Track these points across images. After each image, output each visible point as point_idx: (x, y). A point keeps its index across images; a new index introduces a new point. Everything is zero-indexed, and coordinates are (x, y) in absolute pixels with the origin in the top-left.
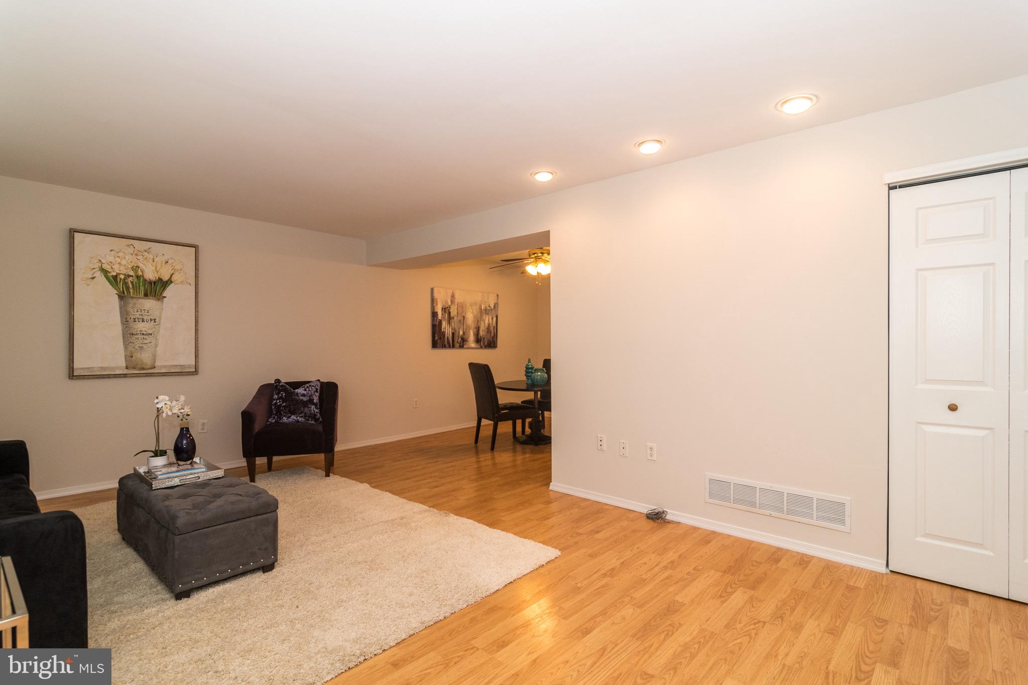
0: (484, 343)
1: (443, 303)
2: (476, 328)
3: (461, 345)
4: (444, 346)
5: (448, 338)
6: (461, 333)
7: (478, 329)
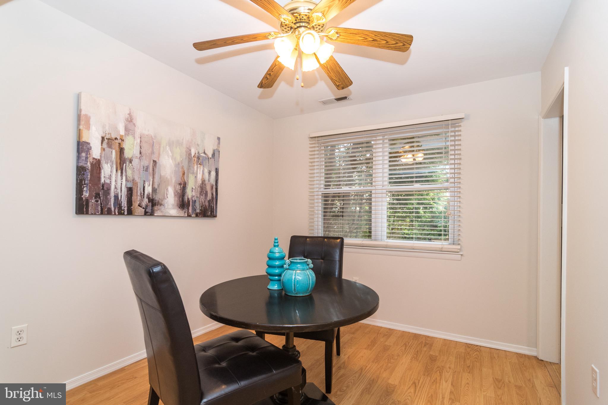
0: (194, 209)
1: (104, 127)
2: (180, 184)
3: (149, 210)
4: (105, 211)
5: (116, 197)
6: (149, 190)
7: (184, 186)
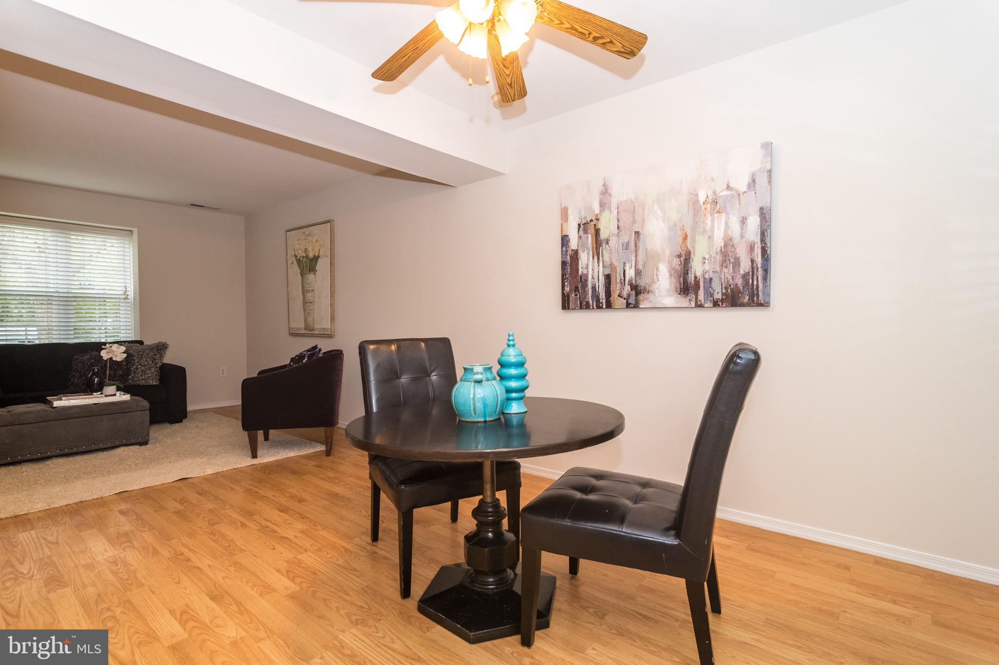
0: (709, 294)
1: (579, 213)
2: (679, 256)
3: (632, 300)
4: (584, 306)
5: (594, 288)
6: (630, 273)
7: (686, 259)
